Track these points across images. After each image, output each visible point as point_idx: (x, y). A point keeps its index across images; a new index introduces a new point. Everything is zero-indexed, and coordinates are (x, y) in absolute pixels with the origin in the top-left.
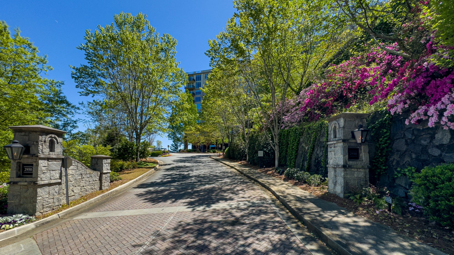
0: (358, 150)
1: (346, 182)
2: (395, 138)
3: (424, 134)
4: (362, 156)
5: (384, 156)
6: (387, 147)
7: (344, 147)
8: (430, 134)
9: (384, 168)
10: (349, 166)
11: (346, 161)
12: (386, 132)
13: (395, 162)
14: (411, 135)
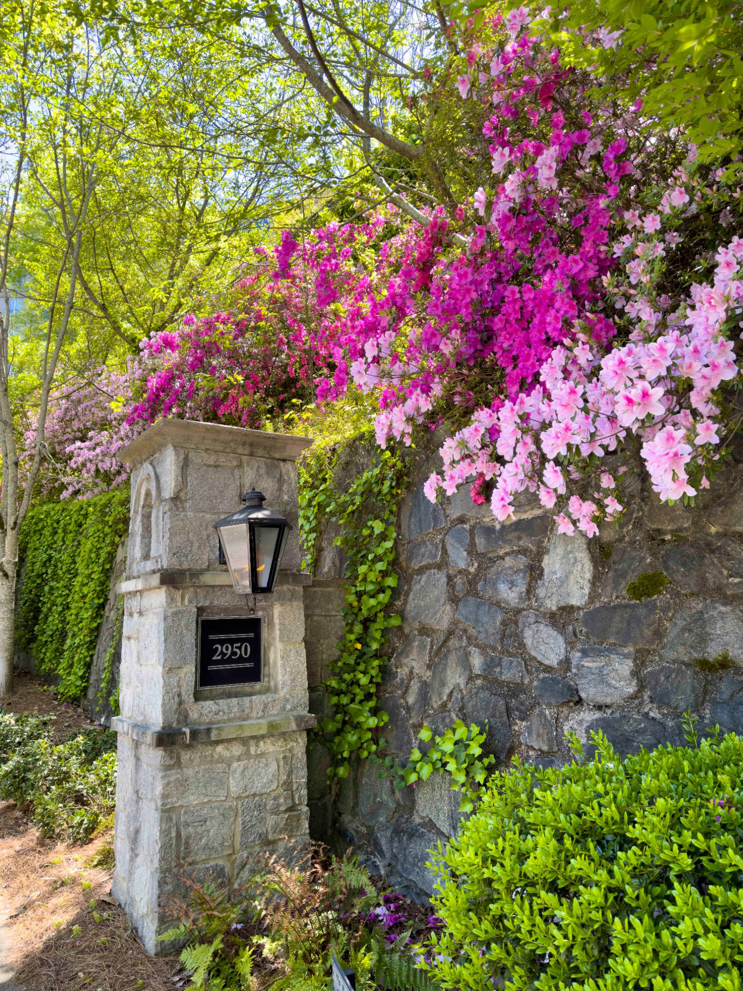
0: (254, 625)
1: (179, 835)
2: (415, 565)
3: (507, 554)
4: (275, 663)
5: (377, 655)
6: (387, 609)
7: (175, 614)
8: (524, 551)
9: (373, 722)
10: (194, 734)
11: (180, 703)
12: (383, 537)
13: (415, 687)
14: (465, 554)
